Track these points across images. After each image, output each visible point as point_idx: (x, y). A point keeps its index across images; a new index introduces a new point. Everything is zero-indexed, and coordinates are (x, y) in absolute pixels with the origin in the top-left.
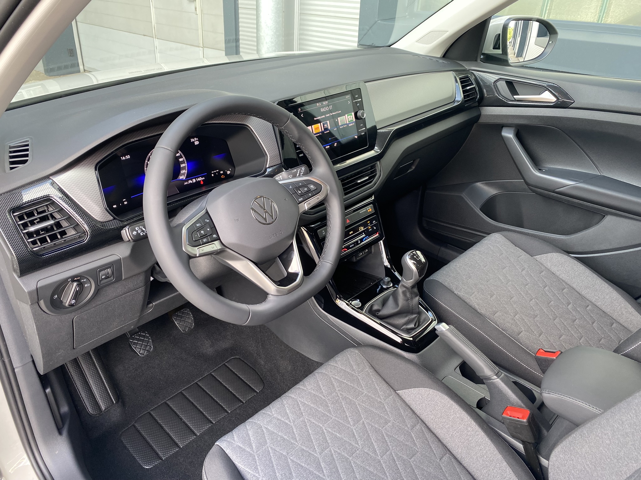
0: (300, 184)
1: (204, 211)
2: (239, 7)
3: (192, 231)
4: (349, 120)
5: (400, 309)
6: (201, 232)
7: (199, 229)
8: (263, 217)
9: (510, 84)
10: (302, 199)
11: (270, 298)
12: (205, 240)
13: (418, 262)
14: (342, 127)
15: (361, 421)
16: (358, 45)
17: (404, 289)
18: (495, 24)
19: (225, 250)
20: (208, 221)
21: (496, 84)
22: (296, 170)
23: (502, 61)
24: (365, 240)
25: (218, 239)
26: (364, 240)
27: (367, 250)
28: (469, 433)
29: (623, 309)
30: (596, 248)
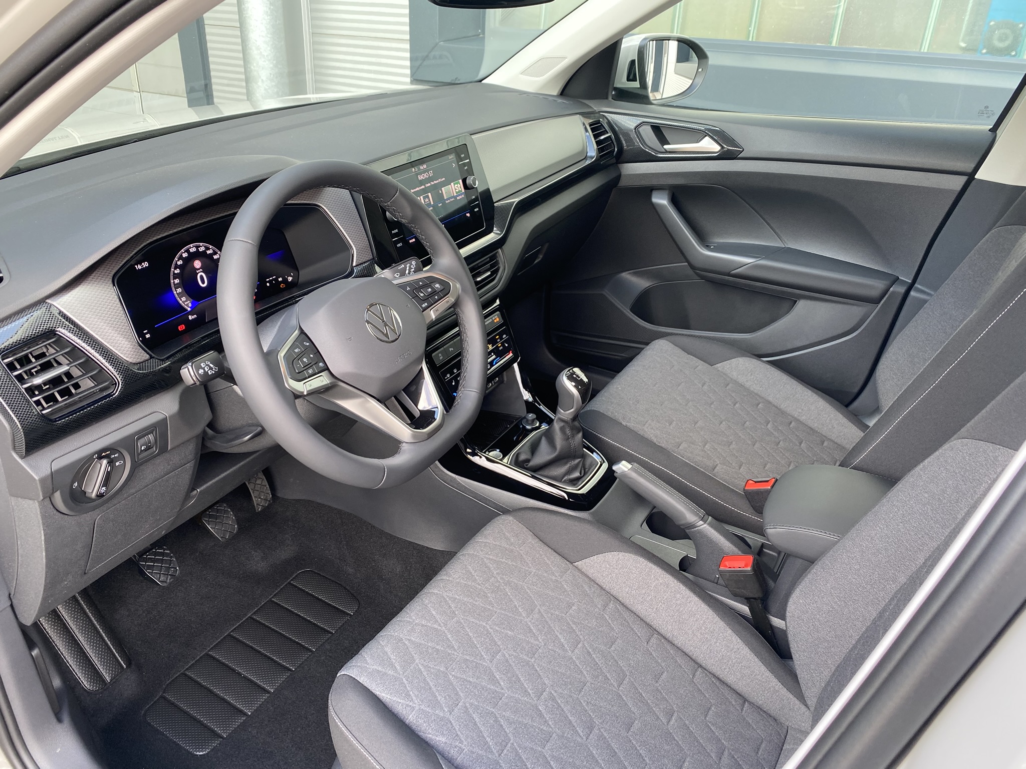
0: (421, 283)
1: (297, 332)
2: (205, 23)
3: (291, 360)
4: (457, 191)
5: (560, 452)
6: (304, 359)
7: (300, 356)
8: (383, 333)
9: (656, 129)
10: (426, 304)
11: (404, 447)
12: (310, 371)
13: (578, 382)
14: (449, 201)
15: (536, 610)
16: (411, 80)
17: (562, 424)
18: (629, 45)
19: (338, 384)
20: (308, 344)
21: (639, 132)
22: (403, 266)
23: (639, 97)
24: (496, 363)
25: (327, 369)
26: (494, 364)
27: (497, 379)
28: (678, 602)
29: (833, 422)
30: (790, 347)
